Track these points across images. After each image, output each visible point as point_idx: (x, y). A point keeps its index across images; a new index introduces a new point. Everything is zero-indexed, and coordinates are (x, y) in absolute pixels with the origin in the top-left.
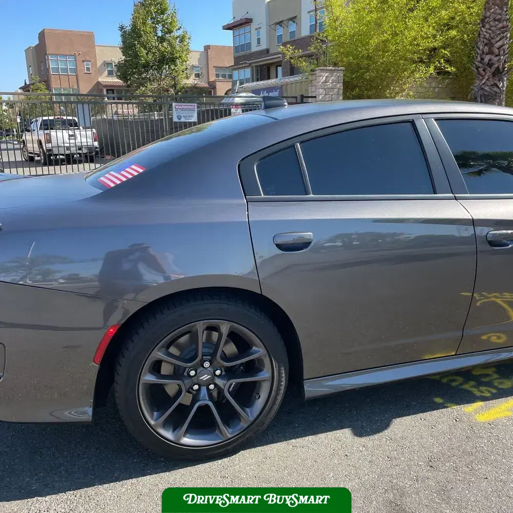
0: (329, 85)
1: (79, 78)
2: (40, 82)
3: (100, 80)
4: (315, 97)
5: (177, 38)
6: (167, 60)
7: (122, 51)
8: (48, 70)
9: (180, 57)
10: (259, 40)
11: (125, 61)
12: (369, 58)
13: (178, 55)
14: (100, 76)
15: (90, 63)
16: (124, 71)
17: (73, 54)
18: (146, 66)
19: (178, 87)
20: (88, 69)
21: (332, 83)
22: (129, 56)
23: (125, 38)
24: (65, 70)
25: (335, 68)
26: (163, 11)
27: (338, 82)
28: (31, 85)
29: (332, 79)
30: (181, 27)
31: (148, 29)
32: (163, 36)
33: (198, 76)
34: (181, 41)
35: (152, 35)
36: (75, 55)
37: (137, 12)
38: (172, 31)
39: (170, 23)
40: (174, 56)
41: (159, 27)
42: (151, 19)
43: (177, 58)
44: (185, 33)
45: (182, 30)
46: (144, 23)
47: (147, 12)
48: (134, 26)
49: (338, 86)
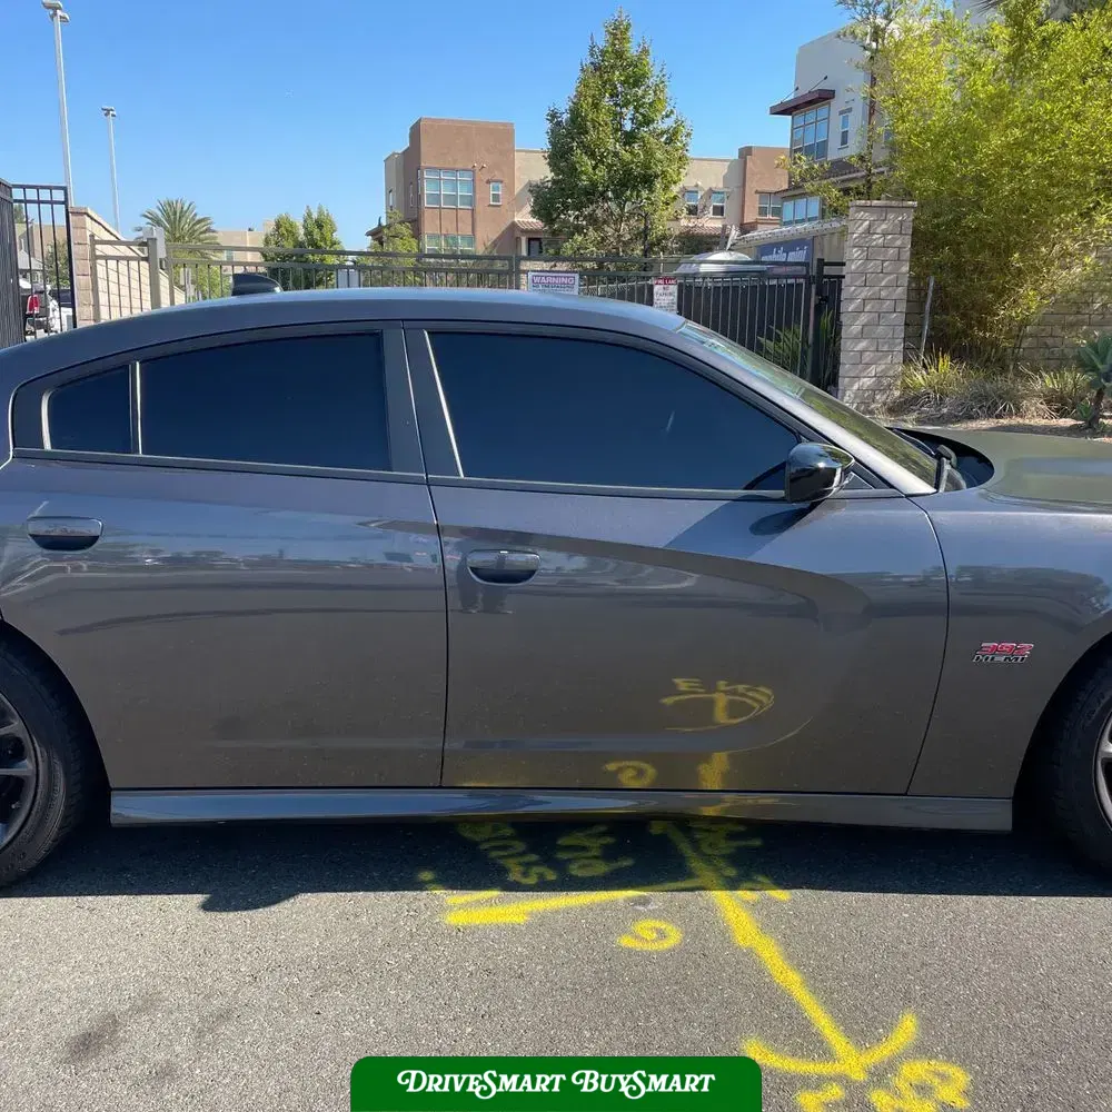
0: (878, 240)
1: (478, 218)
2: (401, 223)
3: (516, 220)
4: (842, 265)
5: (663, 133)
6: (636, 180)
7: (549, 164)
8: (419, 198)
9: (663, 172)
10: (845, 136)
11: (554, 182)
13: (658, 170)
14: (518, 212)
15: (500, 185)
16: (546, 202)
17: (470, 167)
18: (592, 194)
19: (652, 237)
20: (496, 197)
21: (884, 234)
22: (563, 172)
23: (555, 136)
24: (452, 199)
25: (894, 203)
26: (637, 81)
27: (901, 234)
28: (389, 226)
29: (884, 226)
30: (672, 112)
31: (602, 117)
32: (633, 131)
33: (719, 211)
34: (670, 141)
35: (609, 130)
36: (473, 170)
37: (584, 83)
38: (653, 121)
39: (651, 104)
40: (649, 172)
41: (628, 112)
42: (612, 96)
43: (657, 176)
44: (680, 124)
45: (673, 117)
46: (596, 106)
47: (605, 83)
48: (575, 113)
49: (898, 243)
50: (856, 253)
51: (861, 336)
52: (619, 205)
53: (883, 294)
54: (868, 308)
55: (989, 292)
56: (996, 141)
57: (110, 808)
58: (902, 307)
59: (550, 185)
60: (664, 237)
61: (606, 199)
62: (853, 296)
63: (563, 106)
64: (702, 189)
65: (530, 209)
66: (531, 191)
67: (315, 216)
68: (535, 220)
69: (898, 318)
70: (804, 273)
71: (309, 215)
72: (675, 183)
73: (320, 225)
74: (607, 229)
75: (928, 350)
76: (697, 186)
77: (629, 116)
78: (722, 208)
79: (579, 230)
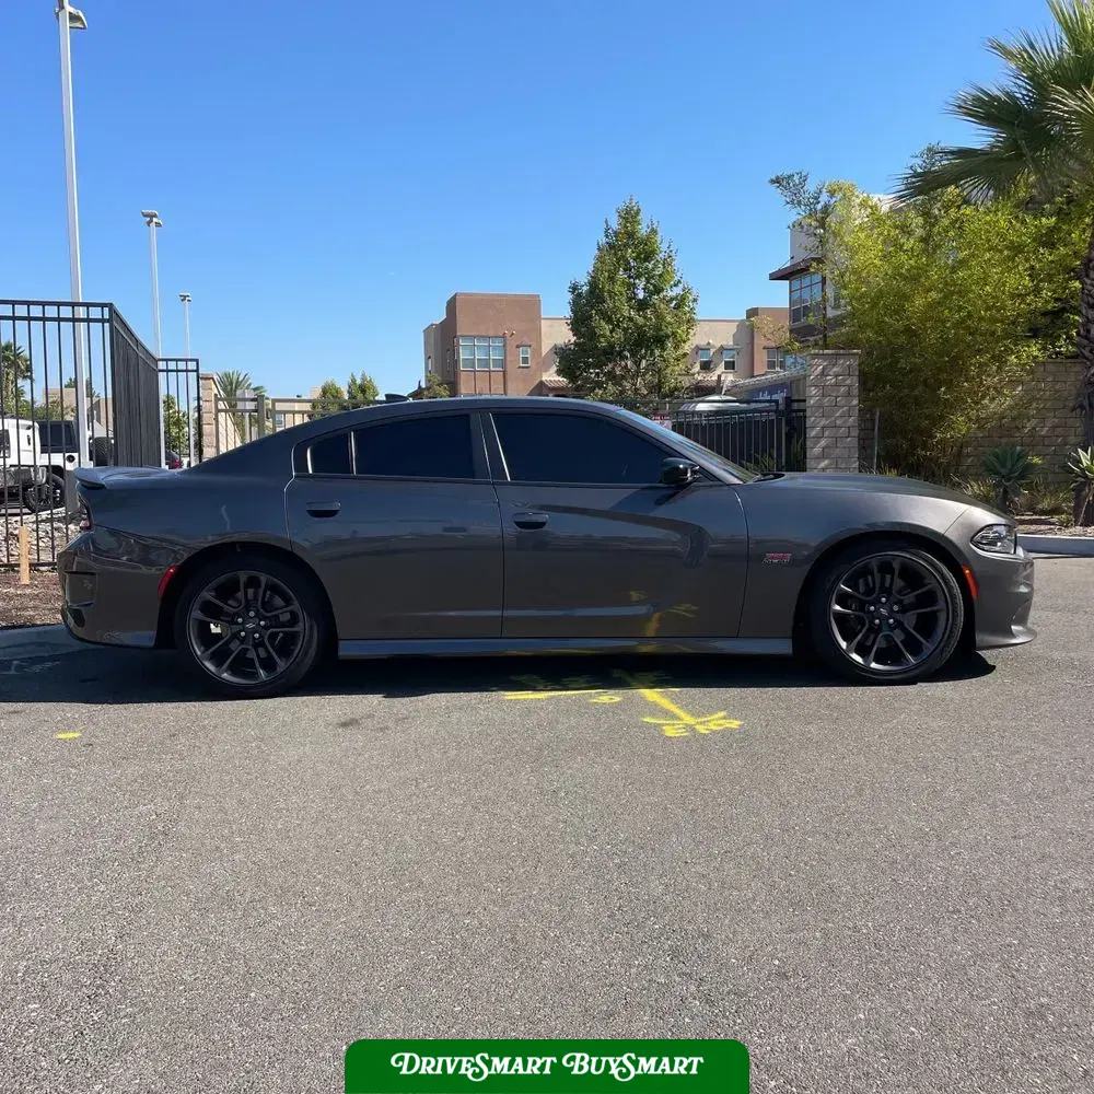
0: (830, 380)
1: (508, 376)
2: (439, 385)
3: (544, 379)
4: (804, 401)
5: (672, 299)
6: (649, 340)
7: (571, 329)
8: (456, 363)
9: (673, 333)
11: (576, 344)
12: (908, 330)
13: (669, 331)
14: (546, 371)
15: (529, 349)
16: (570, 362)
17: (501, 334)
18: (610, 354)
19: (666, 389)
20: (525, 360)
21: (836, 376)
22: (583, 336)
23: (576, 305)
24: (486, 363)
25: (841, 352)
26: (647, 254)
27: (849, 375)
28: (428, 388)
29: (835, 369)
30: (679, 281)
31: (617, 288)
32: (645, 298)
33: (730, 366)
34: (678, 307)
35: (624, 299)
36: (504, 336)
37: (600, 259)
38: (663, 290)
39: (660, 276)
40: (662, 333)
41: (641, 283)
42: (625, 270)
43: (668, 337)
44: (687, 291)
45: (681, 286)
46: (612, 279)
47: (618, 260)
48: (593, 284)
49: (848, 382)
50: (813, 391)
51: (823, 456)
52: (635, 362)
53: (838, 422)
54: (826, 434)
55: (926, 419)
56: (919, 302)
57: (337, 652)
58: (855, 432)
59: (572, 347)
60: (676, 389)
61: (624, 358)
62: (815, 425)
63: (583, 279)
64: (713, 347)
65: (555, 369)
66: (556, 353)
67: (359, 382)
68: (561, 379)
69: (853, 442)
70: (775, 408)
71: (354, 381)
72: (684, 342)
73: (363, 389)
74: (625, 383)
75: (879, 467)
76: (709, 343)
77: (642, 286)
78: (733, 362)
79: (599, 385)
